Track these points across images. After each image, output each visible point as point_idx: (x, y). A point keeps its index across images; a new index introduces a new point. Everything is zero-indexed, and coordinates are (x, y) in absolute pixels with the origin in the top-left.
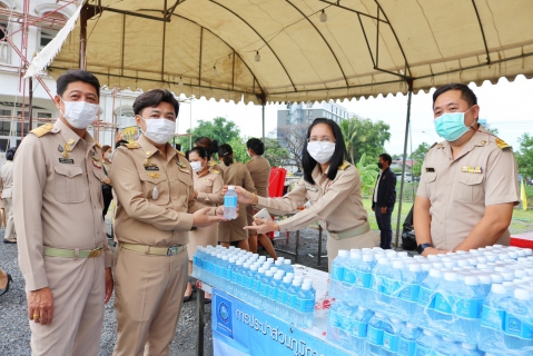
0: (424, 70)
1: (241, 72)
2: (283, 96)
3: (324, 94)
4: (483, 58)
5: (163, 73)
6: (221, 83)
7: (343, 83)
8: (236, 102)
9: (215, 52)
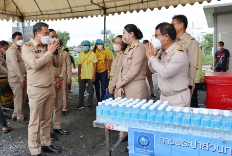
0: (112, 4)
1: (9, 4)
2: (35, 17)
3: (58, 16)
7: (69, 10)
8: (8, 21)
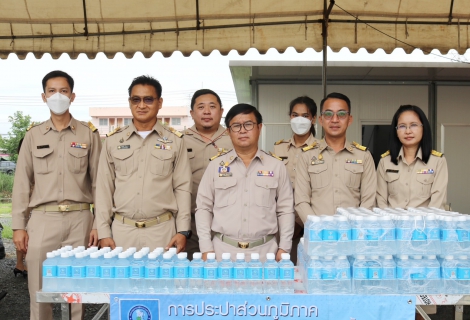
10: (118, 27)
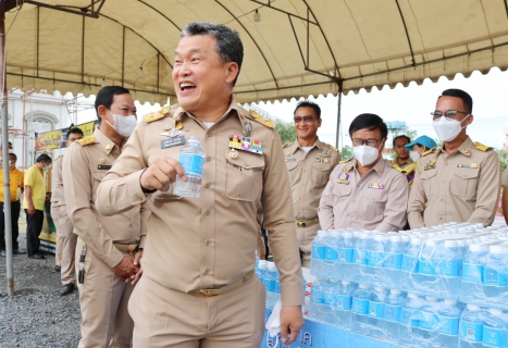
0: (353, 72)
1: (166, 74)
3: (253, 96)
4: (409, 60)
5: (83, 75)
6: (145, 85)
7: (273, 85)
8: (162, 105)
9: (138, 54)
10: (439, 54)
